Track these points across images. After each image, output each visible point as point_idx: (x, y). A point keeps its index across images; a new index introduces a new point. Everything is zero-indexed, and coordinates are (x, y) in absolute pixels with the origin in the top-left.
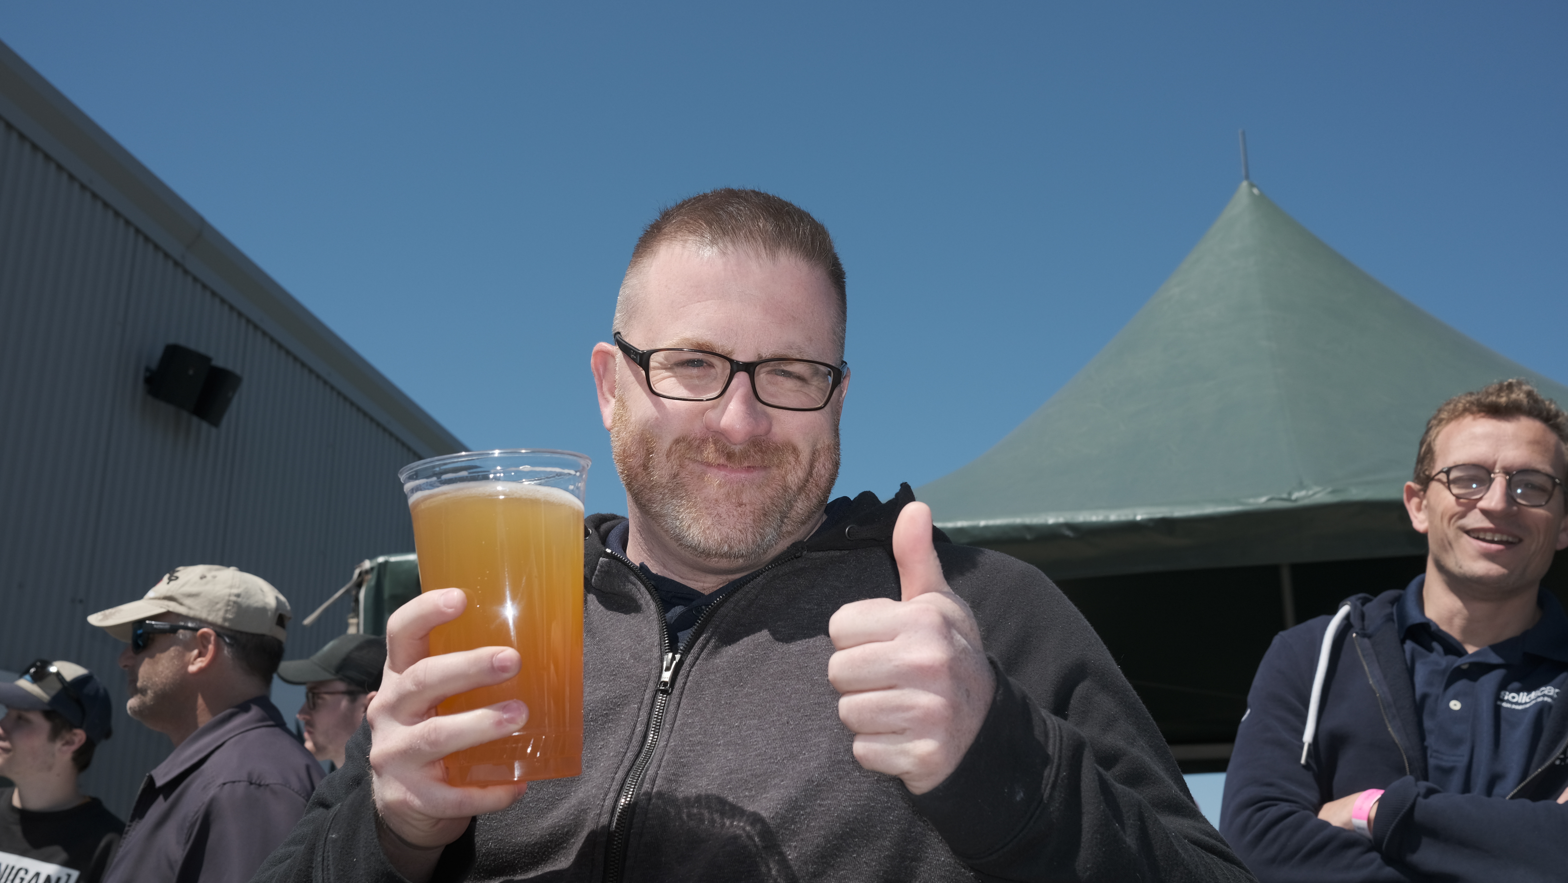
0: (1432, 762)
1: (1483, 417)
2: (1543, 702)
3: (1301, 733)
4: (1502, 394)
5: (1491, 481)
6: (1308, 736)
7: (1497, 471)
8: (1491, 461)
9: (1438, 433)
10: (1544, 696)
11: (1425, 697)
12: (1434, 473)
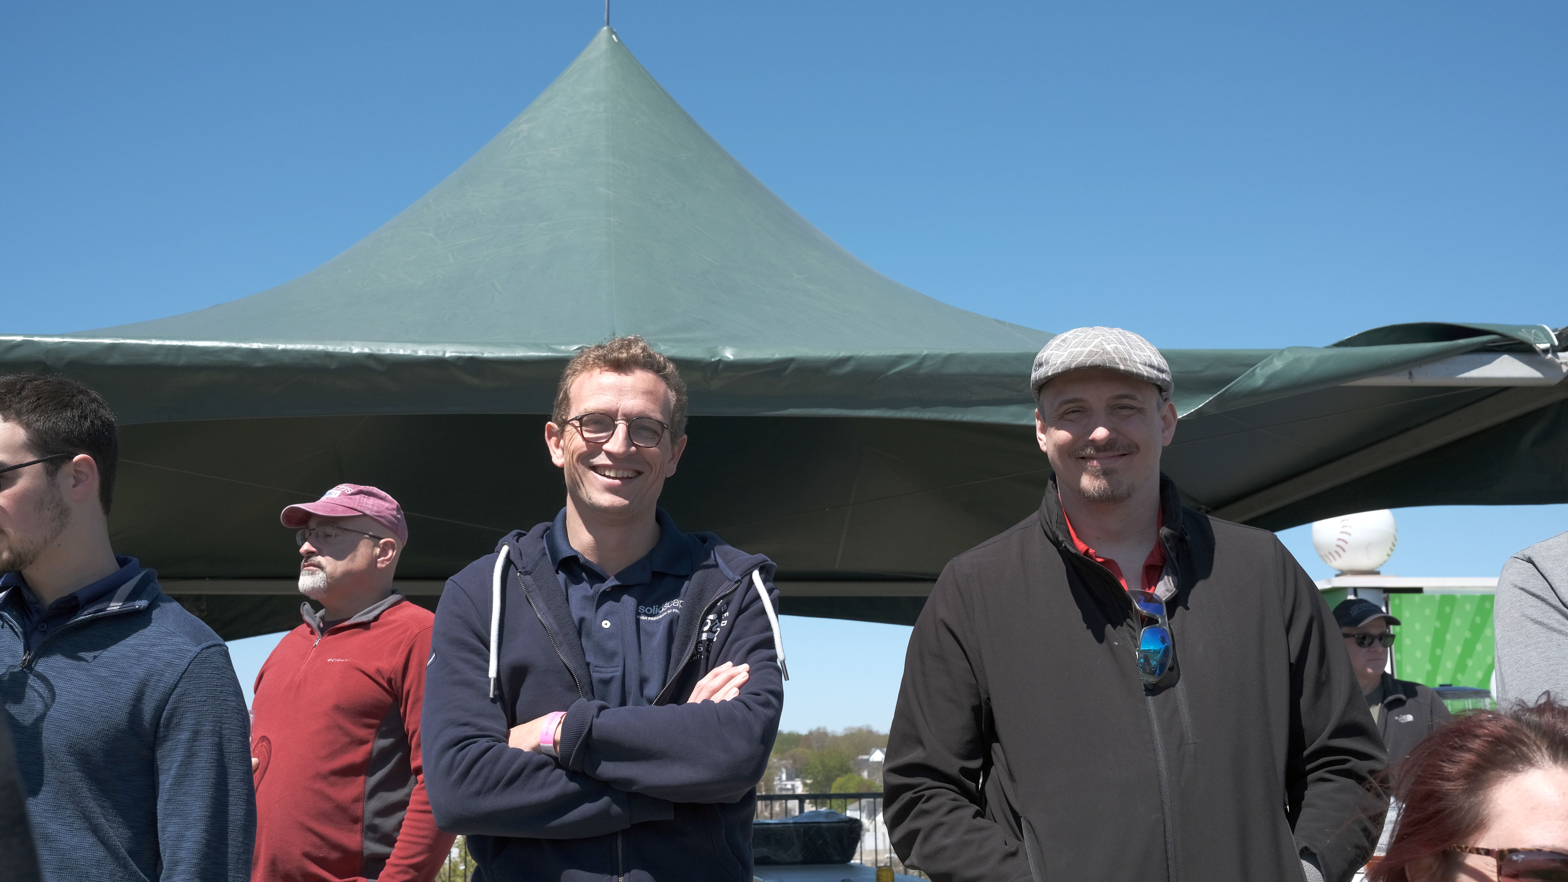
0: (595, 675)
1: (607, 371)
2: (673, 614)
3: (487, 671)
4: (624, 351)
5: (615, 426)
6: (492, 673)
7: (619, 418)
8: (614, 409)
9: (573, 382)
10: (673, 608)
11: (582, 620)
12: (569, 419)
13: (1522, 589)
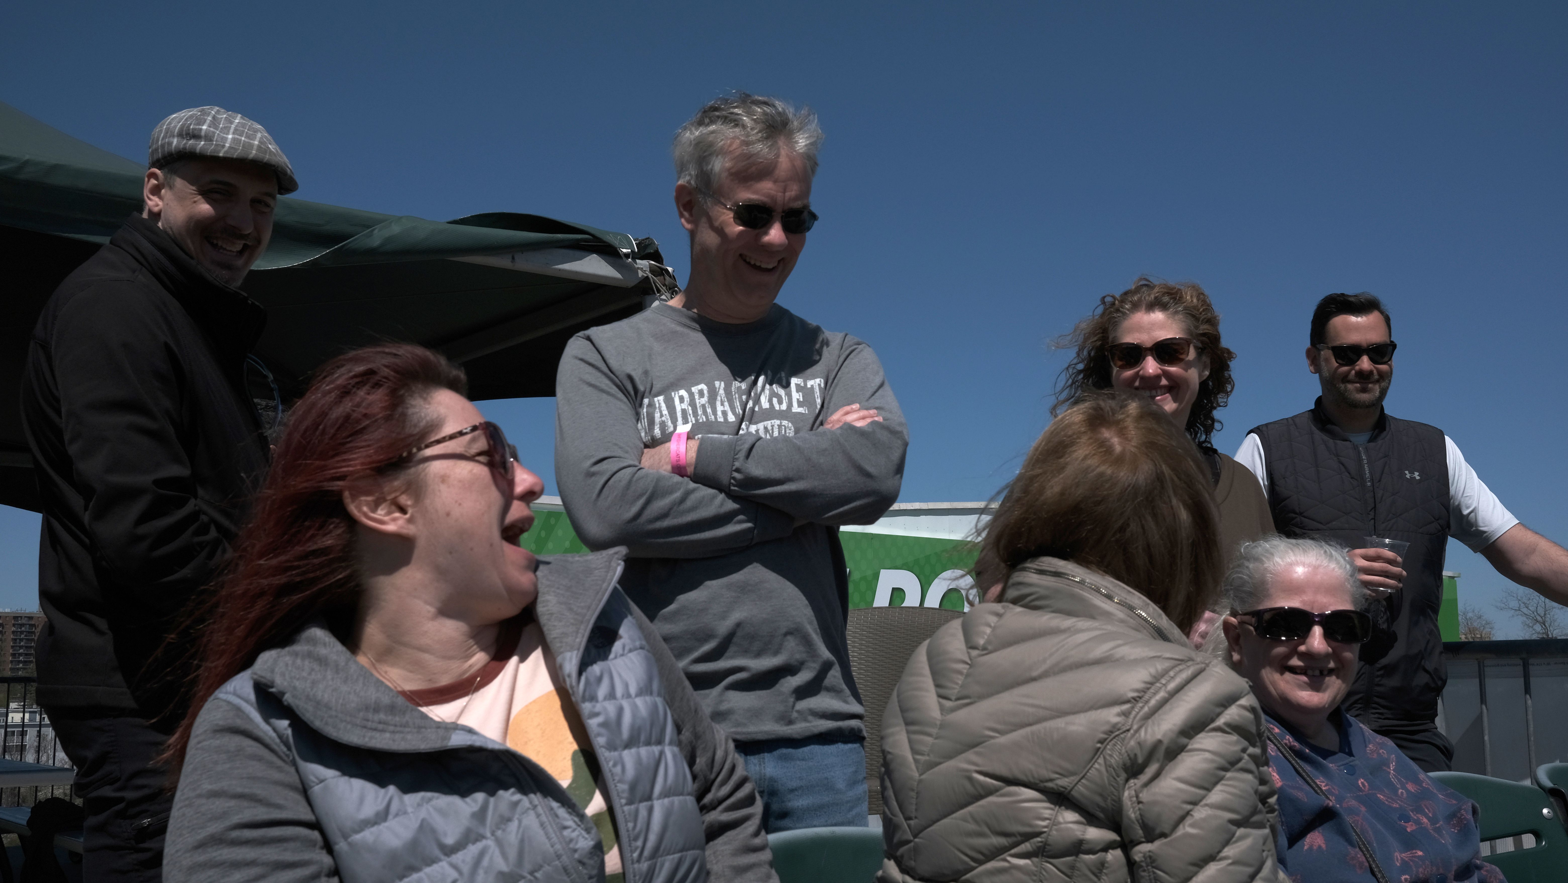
13: (582, 360)
